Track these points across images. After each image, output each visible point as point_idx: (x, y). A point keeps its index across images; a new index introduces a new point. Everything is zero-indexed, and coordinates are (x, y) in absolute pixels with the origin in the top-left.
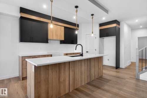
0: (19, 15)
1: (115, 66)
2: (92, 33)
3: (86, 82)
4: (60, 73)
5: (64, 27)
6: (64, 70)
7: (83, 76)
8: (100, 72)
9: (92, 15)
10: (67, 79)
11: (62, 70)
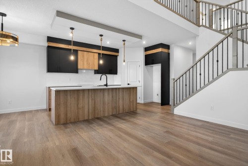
0: (46, 44)
1: (160, 102)
2: (124, 61)
3: (111, 114)
4: (78, 99)
5: (97, 54)
6: (83, 98)
7: (107, 107)
8: (132, 105)
9: (124, 41)
10: (86, 107)
11: (81, 97)
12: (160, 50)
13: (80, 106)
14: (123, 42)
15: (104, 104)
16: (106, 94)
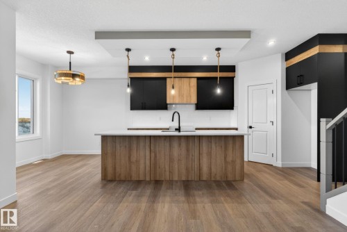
3: (184, 178)
9: (218, 49)
10: (142, 161)
12: (315, 51)
13: (134, 159)
14: (217, 52)
15: (171, 160)
16: (175, 144)
